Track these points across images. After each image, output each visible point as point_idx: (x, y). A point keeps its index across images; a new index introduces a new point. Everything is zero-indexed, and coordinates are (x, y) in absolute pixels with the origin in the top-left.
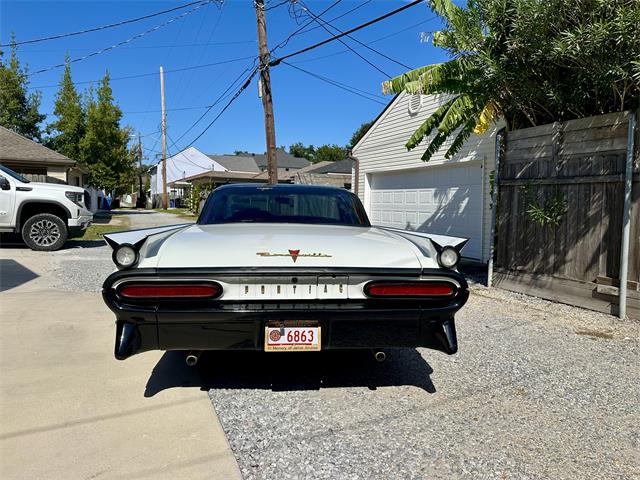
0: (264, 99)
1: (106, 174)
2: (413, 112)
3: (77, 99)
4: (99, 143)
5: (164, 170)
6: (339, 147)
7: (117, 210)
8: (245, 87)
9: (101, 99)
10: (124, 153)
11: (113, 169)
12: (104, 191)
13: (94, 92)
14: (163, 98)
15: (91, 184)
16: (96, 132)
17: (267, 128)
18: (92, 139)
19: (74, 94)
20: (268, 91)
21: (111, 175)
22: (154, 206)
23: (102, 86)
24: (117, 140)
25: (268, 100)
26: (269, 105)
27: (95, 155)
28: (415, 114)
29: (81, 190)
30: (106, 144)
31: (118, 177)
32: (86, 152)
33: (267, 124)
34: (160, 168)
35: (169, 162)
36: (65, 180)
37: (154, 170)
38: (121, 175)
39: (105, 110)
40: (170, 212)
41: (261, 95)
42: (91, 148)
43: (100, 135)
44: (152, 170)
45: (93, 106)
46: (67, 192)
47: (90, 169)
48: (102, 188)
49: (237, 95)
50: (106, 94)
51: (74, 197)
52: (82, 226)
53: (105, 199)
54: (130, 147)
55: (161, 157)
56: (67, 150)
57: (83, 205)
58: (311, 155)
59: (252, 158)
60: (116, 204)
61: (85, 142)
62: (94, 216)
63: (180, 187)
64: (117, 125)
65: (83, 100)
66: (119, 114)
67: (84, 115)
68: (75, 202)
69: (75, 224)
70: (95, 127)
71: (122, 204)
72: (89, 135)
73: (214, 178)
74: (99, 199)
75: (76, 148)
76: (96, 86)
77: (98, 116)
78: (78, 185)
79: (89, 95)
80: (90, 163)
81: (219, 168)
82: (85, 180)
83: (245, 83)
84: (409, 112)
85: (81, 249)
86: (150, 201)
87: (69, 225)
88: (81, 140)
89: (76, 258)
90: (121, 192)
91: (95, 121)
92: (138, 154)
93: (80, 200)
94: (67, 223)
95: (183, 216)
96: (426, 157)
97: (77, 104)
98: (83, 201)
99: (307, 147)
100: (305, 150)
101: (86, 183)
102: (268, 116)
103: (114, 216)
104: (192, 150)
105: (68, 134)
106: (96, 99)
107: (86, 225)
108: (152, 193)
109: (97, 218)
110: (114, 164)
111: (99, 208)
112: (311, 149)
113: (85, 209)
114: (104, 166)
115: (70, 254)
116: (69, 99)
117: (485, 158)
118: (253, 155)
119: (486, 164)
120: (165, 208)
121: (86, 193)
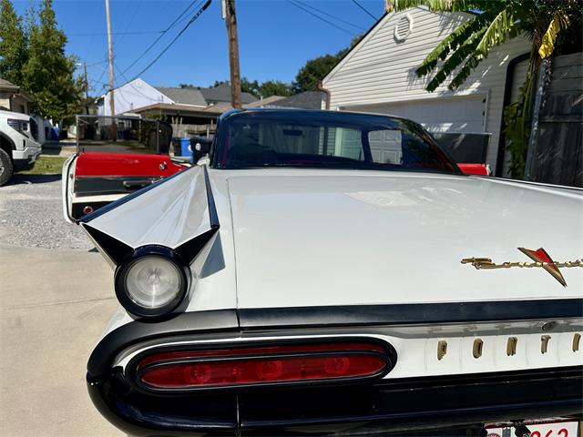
0: (228, 20)
1: (53, 104)
2: (399, 38)
3: (17, 22)
4: (44, 70)
5: (112, 102)
6: (283, 83)
7: (65, 141)
8: (205, 8)
9: (43, 22)
10: (70, 82)
11: (60, 97)
12: (51, 121)
13: (36, 15)
14: (109, 26)
15: (37, 113)
16: (41, 57)
17: (231, 54)
18: (36, 66)
19: (14, 16)
20: (232, 12)
21: (58, 105)
22: (103, 137)
23: (44, 8)
24: (62, 68)
25: (231, 24)
26: (233, 27)
27: (39, 82)
28: (403, 41)
29: (26, 117)
30: (51, 71)
31: (65, 107)
32: (30, 79)
33: (231, 49)
34: (107, 99)
35: (116, 92)
36: (8, 108)
37: (101, 101)
38: (68, 105)
39: (48, 33)
40: (120, 144)
41: (224, 16)
42: (34, 75)
43: (45, 61)
44: (98, 101)
45: (34, 30)
46: (9, 120)
47: (36, 97)
48: (49, 118)
49: (195, 18)
50: (48, 17)
51: (18, 125)
52: (30, 159)
53: (52, 129)
54: (76, 75)
55: (109, 88)
56: (10, 76)
57: (30, 136)
58: (255, 90)
59: (199, 92)
60: (64, 135)
61: (29, 68)
62: (42, 147)
63: (127, 119)
64: (62, 51)
65: (23, 23)
66: (63, 39)
67: (26, 39)
68: (20, 131)
69: (21, 157)
70: (38, 53)
71: (70, 135)
72: (33, 60)
73: (164, 110)
74: (47, 129)
75: (20, 75)
76: (37, 9)
77: (41, 40)
78: (23, 112)
79: (30, 16)
80: (36, 91)
81: (168, 101)
82: (31, 108)
83: (204, 4)
84: (395, 38)
85: (30, 186)
86: (98, 132)
87: (14, 157)
88: (24, 66)
89: (24, 197)
90: (68, 123)
91: (38, 45)
92: (84, 85)
93: (26, 129)
94: (11, 155)
95: (134, 148)
96: (431, 87)
97: (17, 27)
98: (29, 130)
99: (251, 81)
100: (249, 85)
101: (32, 112)
102: (232, 40)
103: (63, 147)
104: (139, 82)
105: (10, 59)
106: (38, 22)
107: (34, 158)
108: (99, 125)
109: (46, 149)
110: (60, 93)
111: (47, 138)
112: (255, 85)
113: (31, 139)
114: (50, 94)
115: (17, 192)
116: (8, 21)
117: (490, 92)
118: (199, 88)
119: (490, 98)
120: (114, 140)
121: (32, 122)
